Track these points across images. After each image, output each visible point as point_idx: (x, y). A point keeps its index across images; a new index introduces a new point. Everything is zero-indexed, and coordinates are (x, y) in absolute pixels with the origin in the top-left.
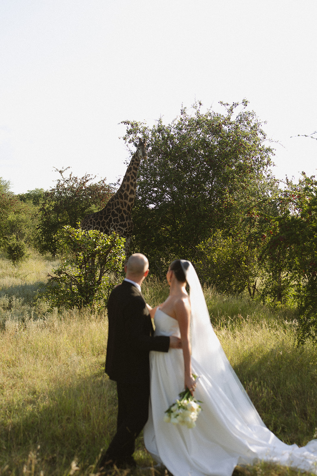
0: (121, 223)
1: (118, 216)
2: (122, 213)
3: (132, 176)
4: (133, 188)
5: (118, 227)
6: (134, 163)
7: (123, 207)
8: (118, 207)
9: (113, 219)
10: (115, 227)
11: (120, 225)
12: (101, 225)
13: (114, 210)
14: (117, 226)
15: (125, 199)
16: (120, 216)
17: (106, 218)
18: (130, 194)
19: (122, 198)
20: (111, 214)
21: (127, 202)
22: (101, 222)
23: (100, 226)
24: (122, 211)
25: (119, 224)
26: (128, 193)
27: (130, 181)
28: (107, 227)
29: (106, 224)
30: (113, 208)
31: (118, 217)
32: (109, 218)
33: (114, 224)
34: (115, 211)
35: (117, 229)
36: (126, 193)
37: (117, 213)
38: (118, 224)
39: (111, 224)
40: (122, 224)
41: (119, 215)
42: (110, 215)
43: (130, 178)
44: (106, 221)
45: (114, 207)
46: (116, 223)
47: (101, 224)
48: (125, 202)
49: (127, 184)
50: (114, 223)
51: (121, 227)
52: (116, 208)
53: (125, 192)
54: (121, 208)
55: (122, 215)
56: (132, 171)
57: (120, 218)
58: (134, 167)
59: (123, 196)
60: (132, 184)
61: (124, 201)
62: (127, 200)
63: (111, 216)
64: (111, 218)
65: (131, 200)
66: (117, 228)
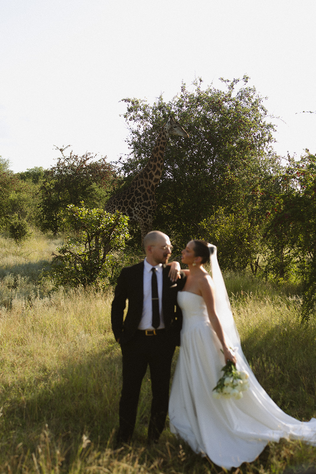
0: (145, 202)
1: (141, 195)
2: (145, 192)
3: (159, 157)
4: (159, 169)
5: (142, 206)
6: (160, 143)
7: (147, 186)
8: (141, 185)
9: (136, 198)
10: (139, 206)
11: (143, 204)
13: (137, 189)
14: (141, 205)
15: (150, 179)
16: (143, 195)
17: (129, 198)
18: (156, 174)
19: (147, 177)
20: (134, 193)
21: (152, 181)
24: (146, 190)
25: (143, 203)
26: (154, 173)
27: (157, 162)
28: (130, 207)
29: (128, 203)
30: (136, 187)
32: (132, 198)
34: (138, 190)
35: (141, 208)
36: (151, 173)
37: (140, 192)
39: (135, 203)
40: (146, 203)
42: (133, 195)
43: (158, 159)
44: (129, 201)
45: (138, 186)
46: (139, 203)
48: (149, 182)
49: (154, 165)
50: (138, 203)
51: (144, 206)
53: (150, 172)
54: (145, 187)
55: (146, 194)
56: (159, 151)
57: (143, 197)
58: (161, 147)
59: (148, 176)
60: (158, 165)
61: (148, 180)
64: (134, 198)
65: (156, 180)
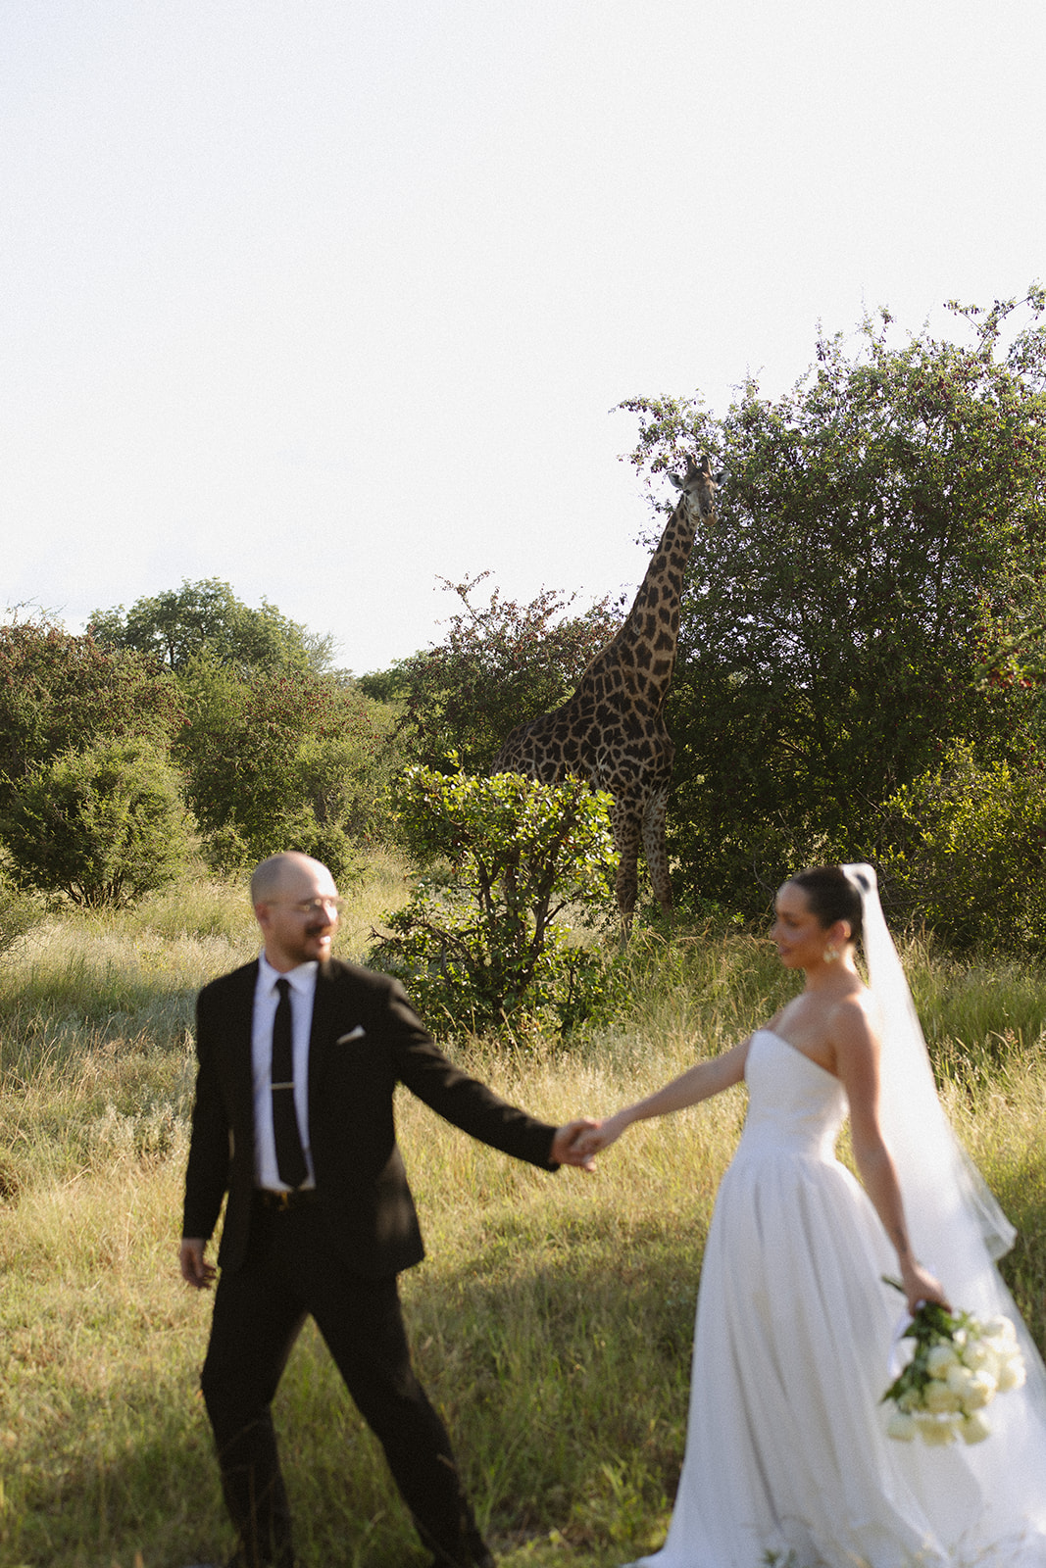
0: (632, 743)
1: (618, 721)
2: (630, 712)
3: (665, 588)
4: (666, 628)
5: (623, 757)
6: (673, 542)
7: (633, 691)
8: (616, 690)
9: (603, 733)
10: (613, 758)
11: (628, 751)
12: (562, 757)
13: (603, 702)
14: (617, 753)
15: (640, 665)
16: (625, 720)
17: (579, 732)
18: (658, 647)
19: (630, 662)
20: (594, 715)
21: (648, 673)
22: (562, 744)
23: (560, 760)
24: (633, 704)
25: (625, 746)
26: (650, 645)
27: (658, 605)
28: (584, 761)
29: (579, 749)
30: (600, 697)
31: (620, 725)
32: (589, 731)
33: (608, 749)
34: (608, 704)
35: (620, 765)
36: (643, 643)
37: (614, 711)
38: (621, 748)
39: (598, 748)
40: (636, 746)
41: (621, 718)
42: (591, 721)
43: (661, 595)
44: (580, 742)
45: (605, 693)
46: (613, 746)
47: (562, 753)
48: (640, 676)
49: (649, 616)
50: (609, 745)
51: (630, 758)
52: (609, 695)
53: (639, 642)
54: (627, 693)
55: (633, 716)
56: (667, 569)
57: (626, 726)
58: (673, 555)
59: (635, 655)
60: (664, 614)
61: (636, 669)
62: (648, 668)
63: (596, 722)
64: (595, 731)
65: (661, 667)
66: (619, 761)
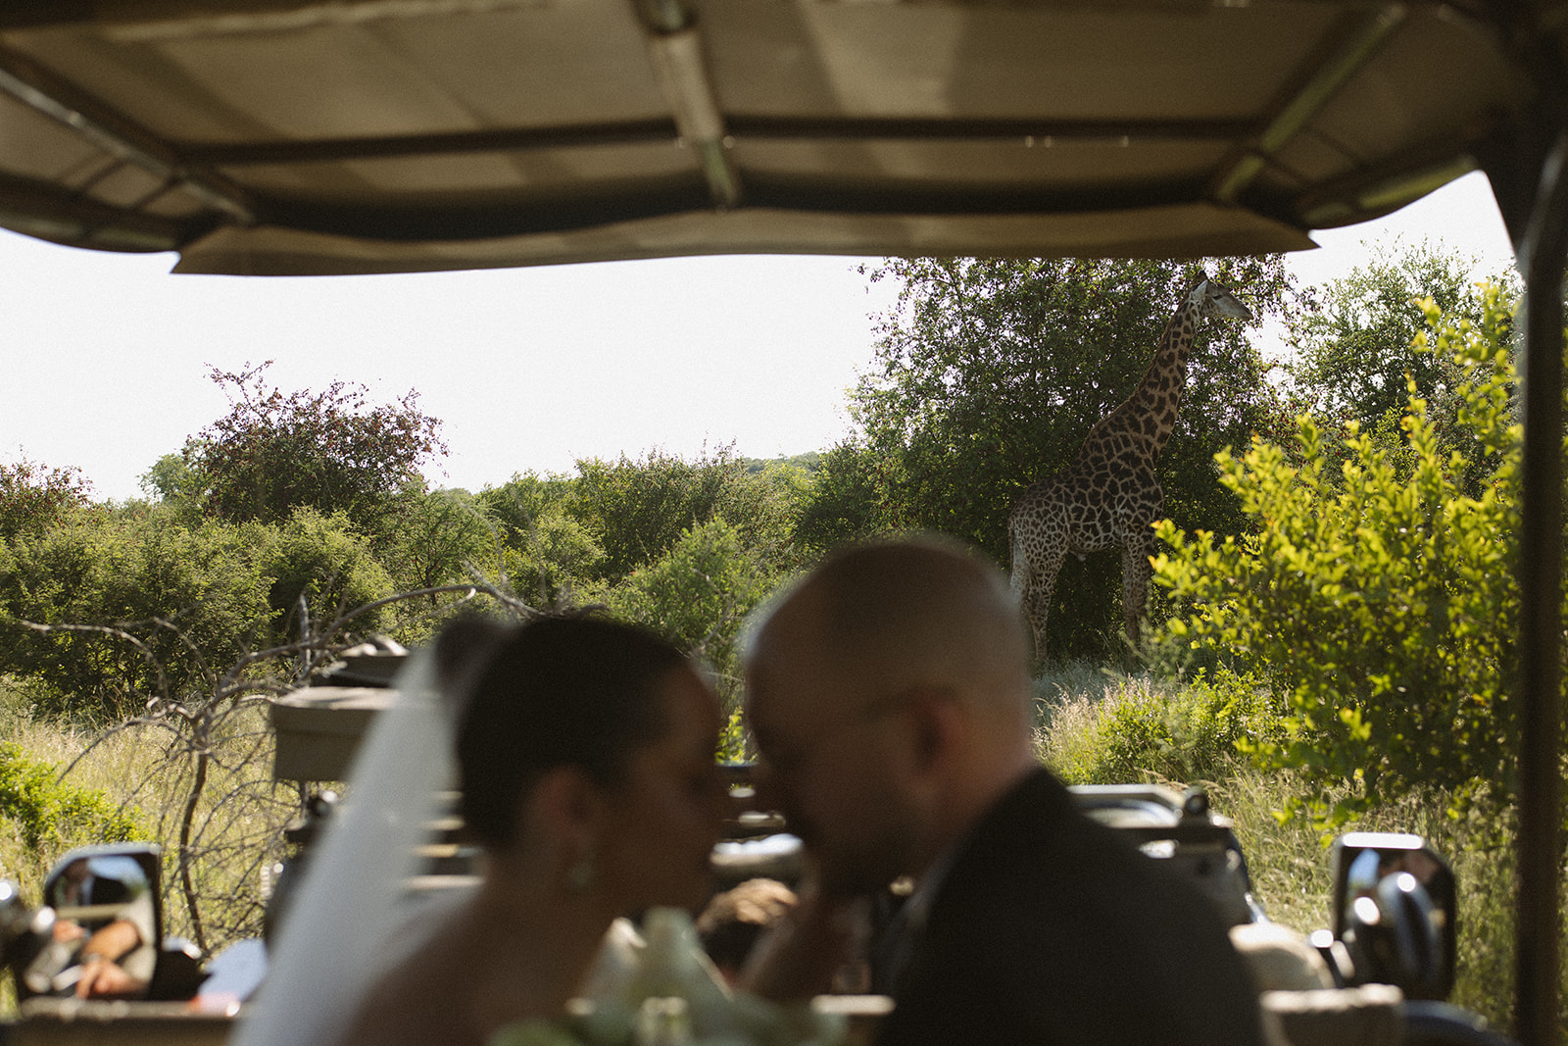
0: (1145, 490)
1: (1132, 475)
2: (1141, 467)
3: (1175, 378)
4: (1173, 409)
5: (1140, 502)
6: (1179, 340)
7: (1142, 452)
8: (1124, 450)
9: (1119, 484)
10: (1132, 504)
11: (1143, 497)
12: (1088, 502)
13: (1114, 459)
14: (1135, 500)
15: (1146, 433)
16: (1137, 473)
17: (1100, 481)
18: (1164, 422)
19: (1138, 429)
20: (1109, 470)
21: (1153, 440)
22: (1087, 493)
23: (1086, 505)
24: (1143, 461)
25: (1141, 493)
26: (1158, 419)
27: (1169, 391)
28: (1106, 506)
29: (1101, 497)
30: (1110, 456)
31: (1133, 477)
32: (1108, 483)
33: (1126, 497)
34: (1119, 461)
35: (1139, 508)
36: (1151, 416)
37: (1127, 467)
38: (1137, 495)
39: (1117, 497)
40: (1149, 492)
41: (1133, 472)
42: (1107, 475)
43: (1171, 383)
44: (1102, 491)
45: (1115, 452)
46: (1131, 495)
47: (1088, 499)
48: (1147, 441)
49: (1160, 397)
50: (1126, 493)
51: (1146, 502)
52: (1120, 454)
53: (1148, 415)
54: (1137, 453)
55: (1143, 470)
56: (1176, 363)
57: (1138, 477)
58: (1180, 351)
59: (1142, 425)
60: (1173, 397)
61: (1142, 436)
62: (1154, 437)
63: (1112, 477)
64: (1113, 483)
65: (1163, 437)
66: (1138, 505)
